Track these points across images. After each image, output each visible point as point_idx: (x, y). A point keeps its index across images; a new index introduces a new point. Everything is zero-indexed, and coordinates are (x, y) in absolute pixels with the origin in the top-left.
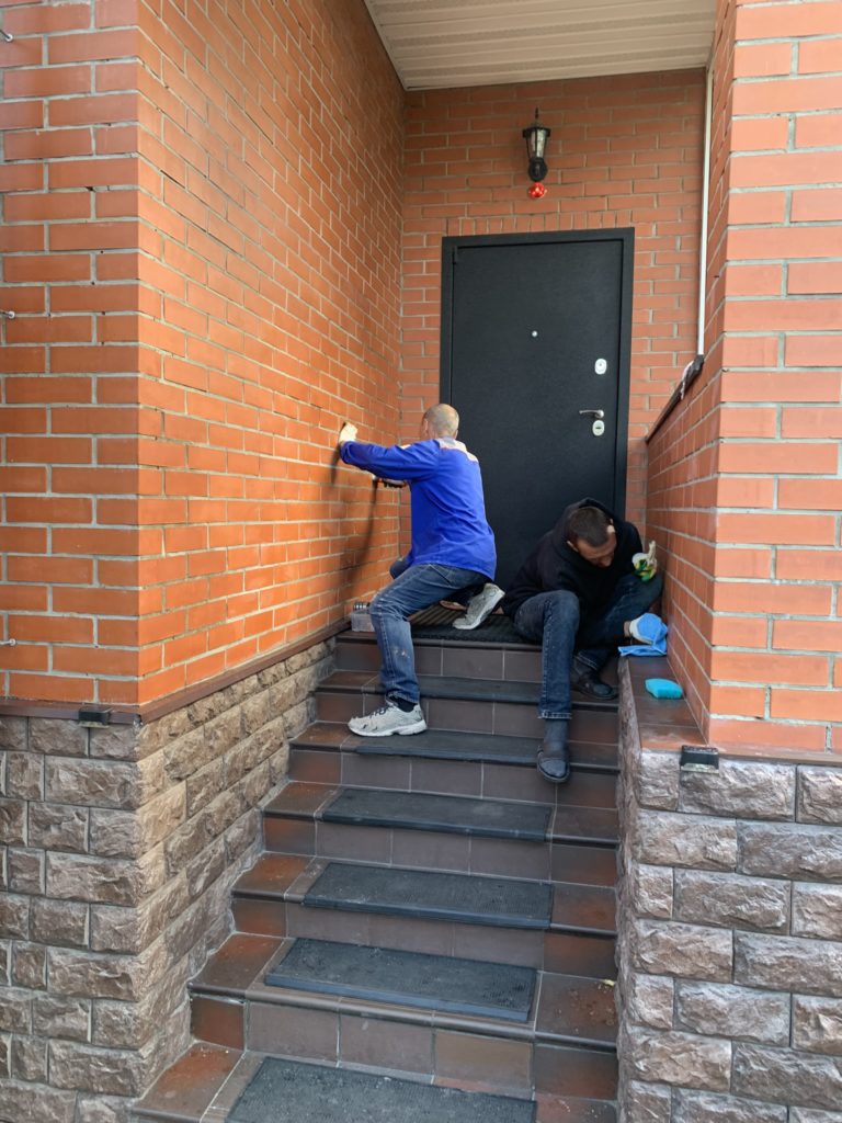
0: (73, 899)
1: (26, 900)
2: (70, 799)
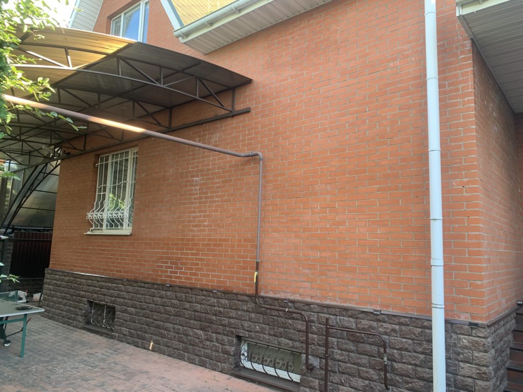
0: (468, 377)
1: (452, 375)
2: (466, 347)
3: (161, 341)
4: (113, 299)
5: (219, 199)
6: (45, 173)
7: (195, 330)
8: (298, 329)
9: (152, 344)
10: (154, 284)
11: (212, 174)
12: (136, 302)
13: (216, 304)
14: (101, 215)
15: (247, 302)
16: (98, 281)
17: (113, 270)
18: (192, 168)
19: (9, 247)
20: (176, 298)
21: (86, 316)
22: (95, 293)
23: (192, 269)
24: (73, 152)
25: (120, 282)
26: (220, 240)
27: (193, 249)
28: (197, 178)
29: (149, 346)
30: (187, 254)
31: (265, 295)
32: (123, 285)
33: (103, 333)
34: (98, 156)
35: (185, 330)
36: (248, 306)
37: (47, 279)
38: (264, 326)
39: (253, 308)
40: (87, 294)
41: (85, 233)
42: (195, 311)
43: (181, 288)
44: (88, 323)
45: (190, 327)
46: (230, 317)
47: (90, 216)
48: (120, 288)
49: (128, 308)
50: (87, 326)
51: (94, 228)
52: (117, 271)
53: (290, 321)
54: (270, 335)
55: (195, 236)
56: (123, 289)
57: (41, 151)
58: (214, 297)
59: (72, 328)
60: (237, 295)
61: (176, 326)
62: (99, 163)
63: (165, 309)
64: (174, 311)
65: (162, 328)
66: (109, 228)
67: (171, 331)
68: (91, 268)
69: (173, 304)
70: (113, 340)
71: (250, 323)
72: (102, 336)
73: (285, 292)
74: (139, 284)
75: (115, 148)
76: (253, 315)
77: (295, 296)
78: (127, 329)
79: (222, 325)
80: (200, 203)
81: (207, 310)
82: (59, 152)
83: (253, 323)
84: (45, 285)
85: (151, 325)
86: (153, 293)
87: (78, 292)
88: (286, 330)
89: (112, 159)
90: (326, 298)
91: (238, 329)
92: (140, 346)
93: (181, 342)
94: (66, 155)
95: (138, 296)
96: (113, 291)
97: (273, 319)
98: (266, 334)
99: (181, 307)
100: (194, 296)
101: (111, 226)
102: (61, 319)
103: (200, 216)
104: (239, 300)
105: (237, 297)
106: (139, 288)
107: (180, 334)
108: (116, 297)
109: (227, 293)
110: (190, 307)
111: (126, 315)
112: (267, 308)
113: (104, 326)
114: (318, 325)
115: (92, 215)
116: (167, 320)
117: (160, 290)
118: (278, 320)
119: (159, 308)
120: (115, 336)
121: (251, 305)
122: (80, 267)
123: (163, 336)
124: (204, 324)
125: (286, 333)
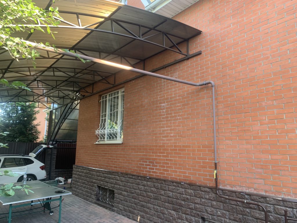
3: (145, 216)
4: (113, 185)
5: (181, 117)
6: (71, 109)
7: (169, 210)
8: (256, 216)
9: (139, 217)
10: (138, 176)
11: (174, 100)
12: (127, 188)
13: (184, 193)
14: (104, 131)
15: (209, 192)
16: (103, 173)
17: (112, 167)
18: (160, 98)
19: (54, 152)
20: (154, 186)
21: (96, 195)
22: (102, 181)
23: (164, 167)
24: (86, 94)
25: (117, 174)
26: (183, 146)
27: (164, 153)
28: (164, 104)
29: (138, 219)
30: (160, 156)
31: (223, 188)
32: (119, 176)
33: (107, 207)
34: (100, 96)
35: (162, 210)
36: (210, 195)
37: (74, 171)
38: (224, 212)
39: (214, 197)
40: (97, 181)
41: (95, 143)
42: (169, 197)
43: (157, 180)
44: (98, 200)
45: (165, 208)
46: (195, 203)
47: (97, 132)
48: (117, 178)
49: (122, 192)
50: (97, 202)
51: (99, 140)
52: (115, 167)
53: (248, 210)
54: (230, 219)
55: (165, 143)
56: (119, 179)
57: (69, 96)
58: (182, 187)
59: (89, 202)
60: (200, 187)
61: (155, 207)
62: (102, 100)
63: (147, 194)
64: (154, 195)
65: (145, 207)
66: (108, 139)
67: (152, 210)
68: (99, 165)
69: (152, 190)
70: (113, 213)
71: (213, 209)
72: (107, 209)
73: (240, 186)
74: (129, 176)
75: (110, 90)
76: (214, 203)
77: (249, 189)
78: (122, 206)
79: (190, 208)
80: (167, 121)
81: (177, 197)
82: (79, 96)
83: (215, 209)
84: (73, 175)
85: (138, 204)
86: (139, 182)
87: (91, 180)
88: (245, 217)
89: (109, 97)
90: (280, 193)
91: (203, 212)
92: (131, 218)
93: (160, 218)
94: (82, 97)
95: (129, 184)
96: (113, 180)
97: (232, 207)
98: (227, 219)
99: (158, 193)
100: (167, 186)
101: (110, 138)
102: (82, 196)
103: (168, 130)
104: (202, 191)
105: (200, 189)
106: (129, 179)
107: (159, 212)
108: (114, 184)
109: (191, 185)
110: (164, 194)
111: (122, 196)
112: (227, 199)
113: (107, 202)
114: (275, 215)
115: (98, 132)
116: (148, 202)
117: (143, 181)
118: (237, 208)
119: (143, 193)
120: (115, 210)
121: (212, 195)
122: (92, 164)
123: (147, 213)
124: (176, 206)
125: (244, 219)
